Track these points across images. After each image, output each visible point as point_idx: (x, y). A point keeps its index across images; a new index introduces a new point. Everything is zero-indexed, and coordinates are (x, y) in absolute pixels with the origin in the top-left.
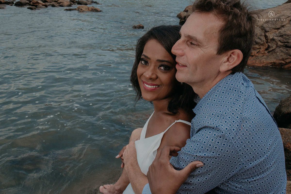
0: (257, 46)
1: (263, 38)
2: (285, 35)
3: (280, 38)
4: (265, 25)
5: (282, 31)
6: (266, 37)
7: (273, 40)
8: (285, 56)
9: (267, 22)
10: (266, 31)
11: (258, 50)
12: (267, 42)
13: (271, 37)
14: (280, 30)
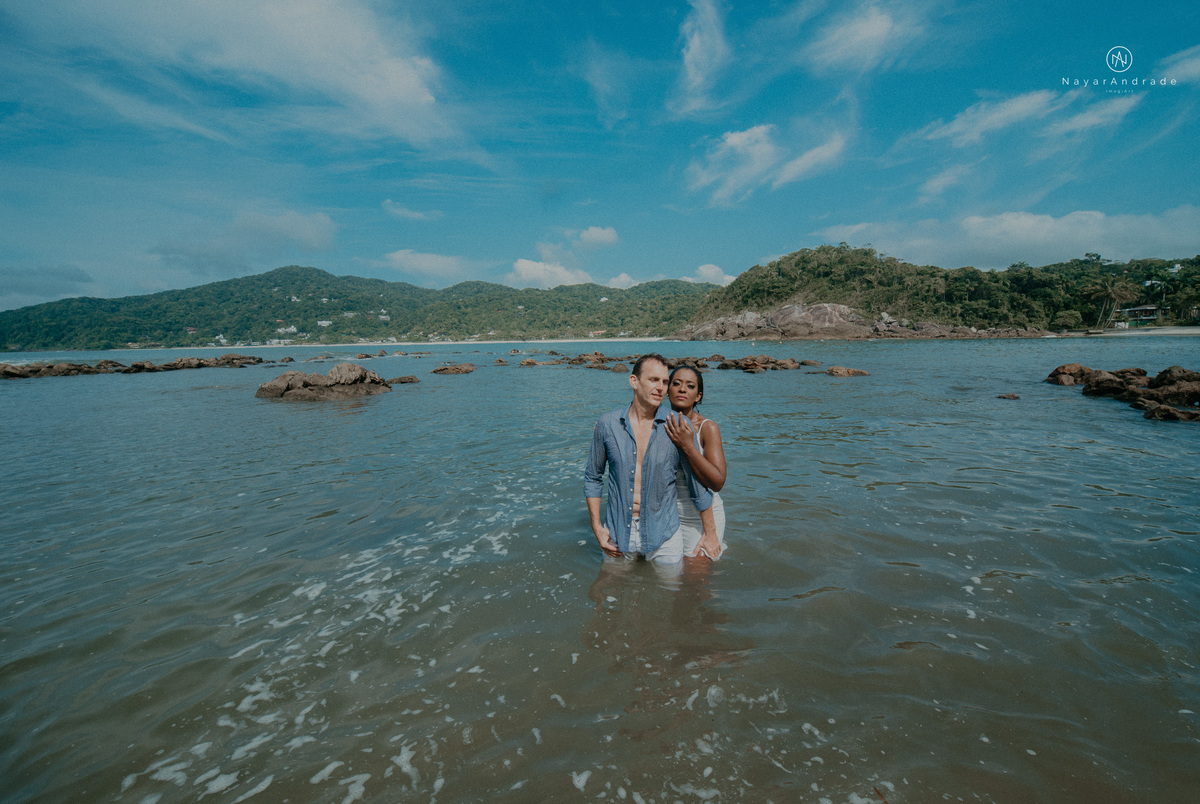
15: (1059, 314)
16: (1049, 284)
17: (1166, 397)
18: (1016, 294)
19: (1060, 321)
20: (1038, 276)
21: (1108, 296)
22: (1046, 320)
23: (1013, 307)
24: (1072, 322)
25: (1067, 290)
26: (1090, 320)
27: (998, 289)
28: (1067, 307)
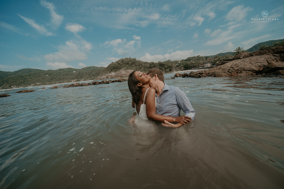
0: (233, 72)
1: (234, 70)
2: (242, 68)
3: (240, 69)
4: (232, 67)
5: (239, 67)
6: (234, 69)
7: (238, 70)
8: (246, 73)
9: (232, 66)
10: (233, 68)
11: (234, 74)
12: (236, 71)
13: (236, 69)
14: (238, 67)
15: (166, 70)
16: (164, 65)
17: (195, 75)
18: (160, 67)
19: (166, 71)
20: (163, 63)
21: (172, 66)
22: (165, 71)
23: (160, 69)
24: (168, 71)
25: (167, 65)
26: (170, 70)
27: (157, 66)
28: (167, 68)
